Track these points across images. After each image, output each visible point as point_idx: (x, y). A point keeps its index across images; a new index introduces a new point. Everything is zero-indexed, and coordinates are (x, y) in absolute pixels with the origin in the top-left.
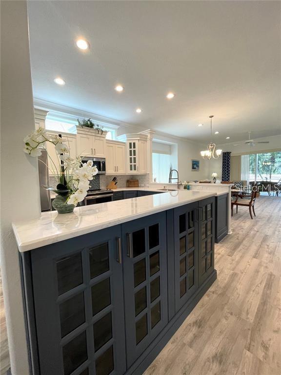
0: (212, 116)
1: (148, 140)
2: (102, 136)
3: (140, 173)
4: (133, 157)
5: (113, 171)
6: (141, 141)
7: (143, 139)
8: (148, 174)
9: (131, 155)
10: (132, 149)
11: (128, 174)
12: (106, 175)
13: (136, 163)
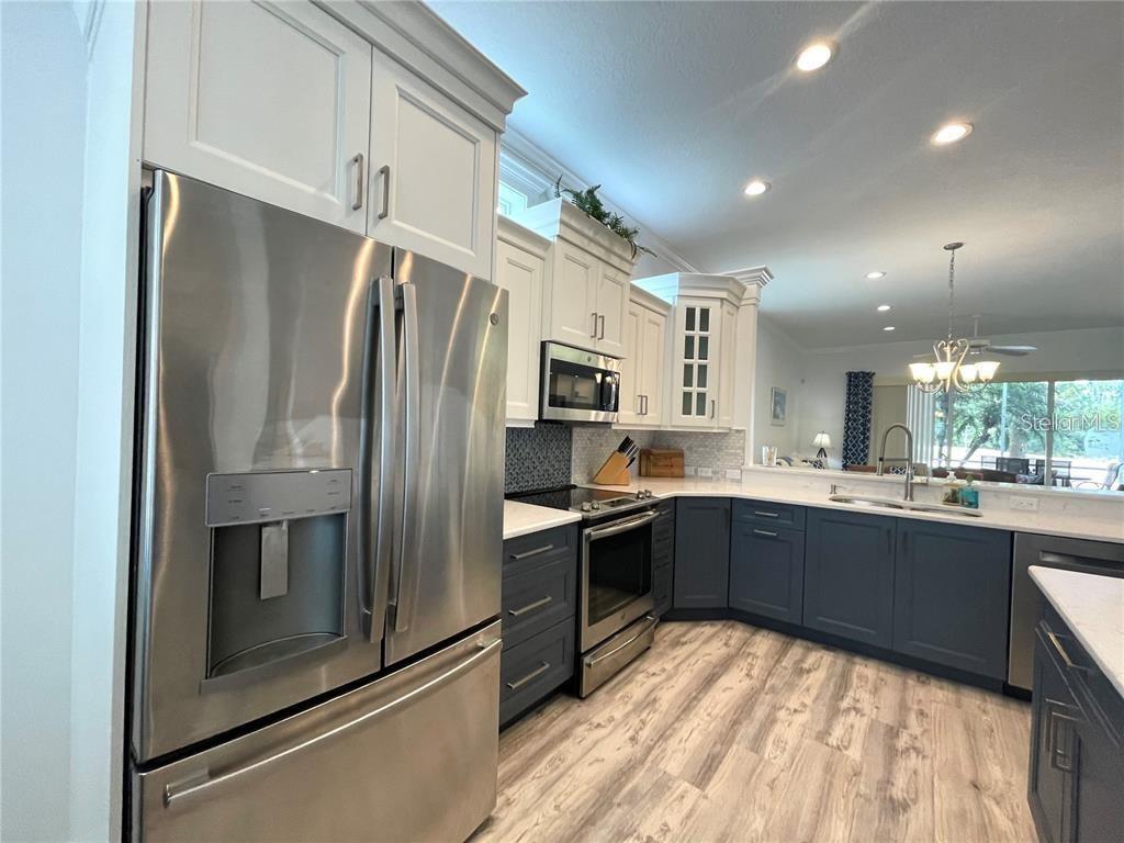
0: (959, 245)
1: (743, 303)
2: (626, 267)
3: (719, 428)
4: (696, 361)
5: (632, 413)
6: (726, 307)
7: (733, 300)
8: (738, 431)
9: (689, 354)
10: (697, 333)
11: (674, 426)
12: (614, 427)
13: (705, 387)
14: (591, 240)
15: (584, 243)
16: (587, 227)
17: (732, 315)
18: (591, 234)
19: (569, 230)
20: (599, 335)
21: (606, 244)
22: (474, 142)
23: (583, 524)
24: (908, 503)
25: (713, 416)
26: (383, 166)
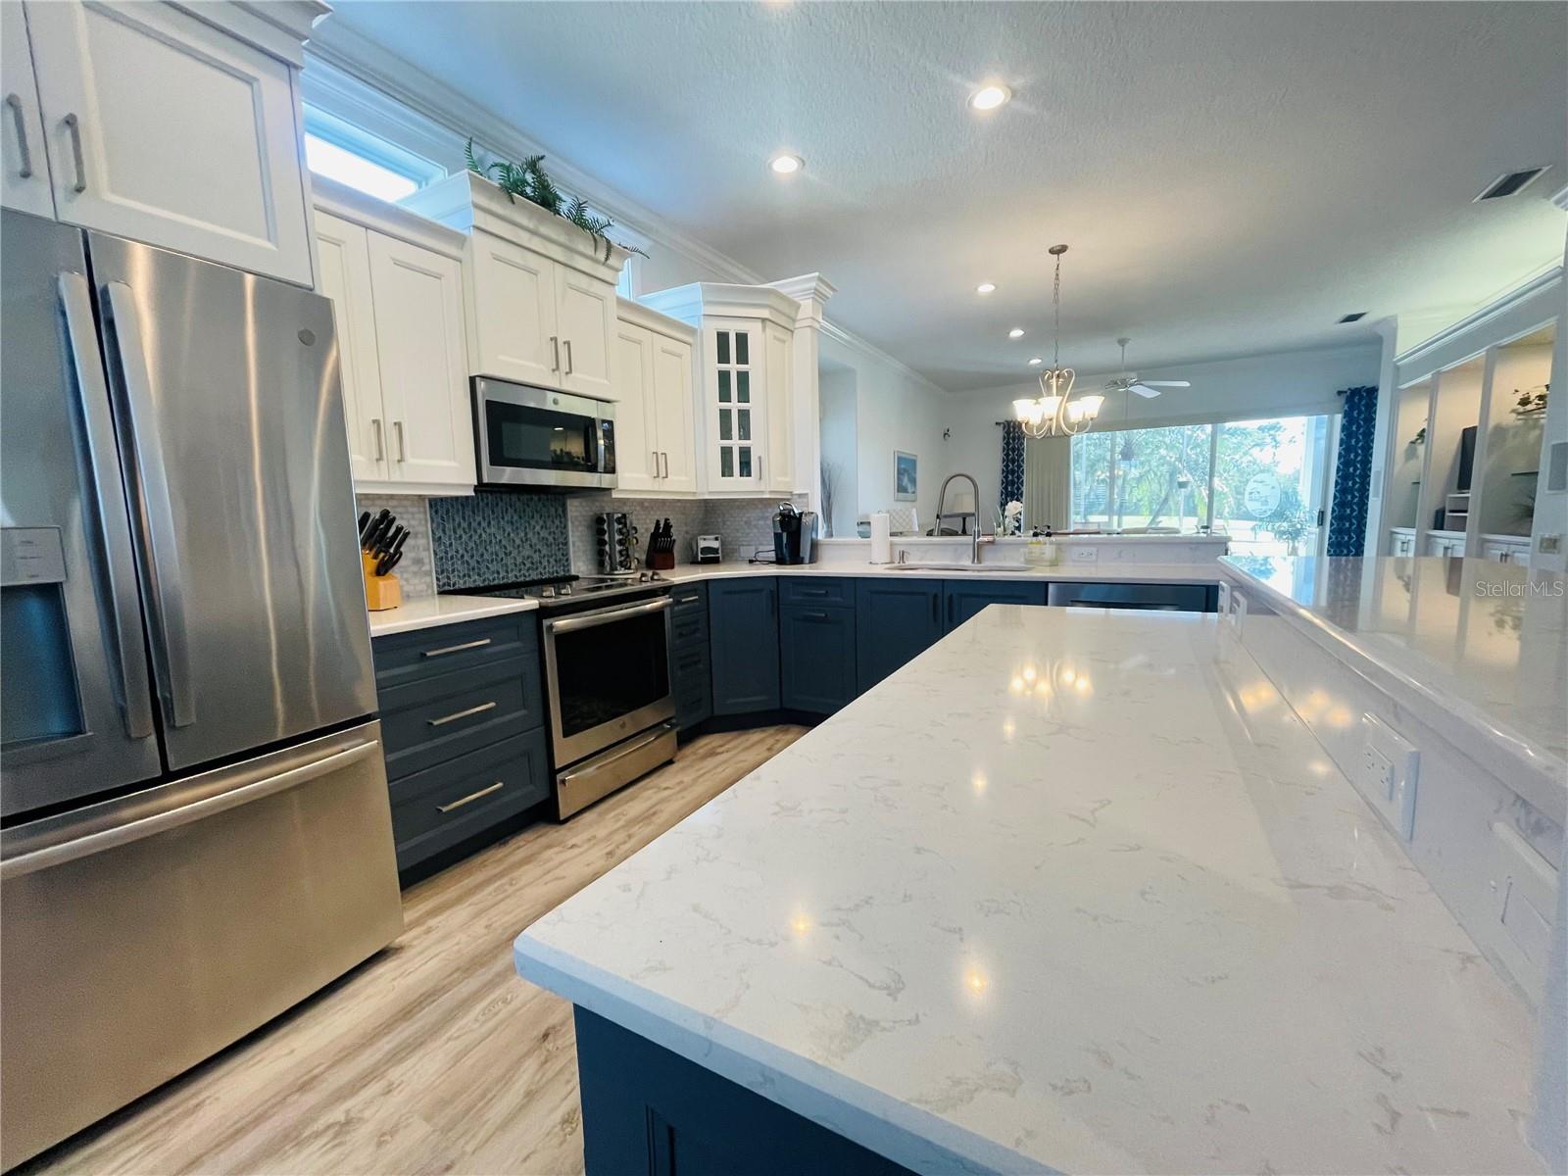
0: (1063, 249)
1: (797, 325)
2: (602, 272)
3: (771, 492)
4: (734, 406)
5: (645, 476)
6: (770, 330)
7: (782, 321)
8: (800, 495)
9: (725, 396)
10: (733, 367)
11: (710, 493)
12: (615, 495)
13: (749, 439)
14: (534, 233)
15: (524, 238)
16: (524, 213)
17: (784, 342)
18: (531, 225)
19: (490, 218)
20: (564, 366)
21: (562, 238)
22: (249, 81)
23: (544, 612)
24: (977, 566)
25: (760, 478)
26: (66, 114)
